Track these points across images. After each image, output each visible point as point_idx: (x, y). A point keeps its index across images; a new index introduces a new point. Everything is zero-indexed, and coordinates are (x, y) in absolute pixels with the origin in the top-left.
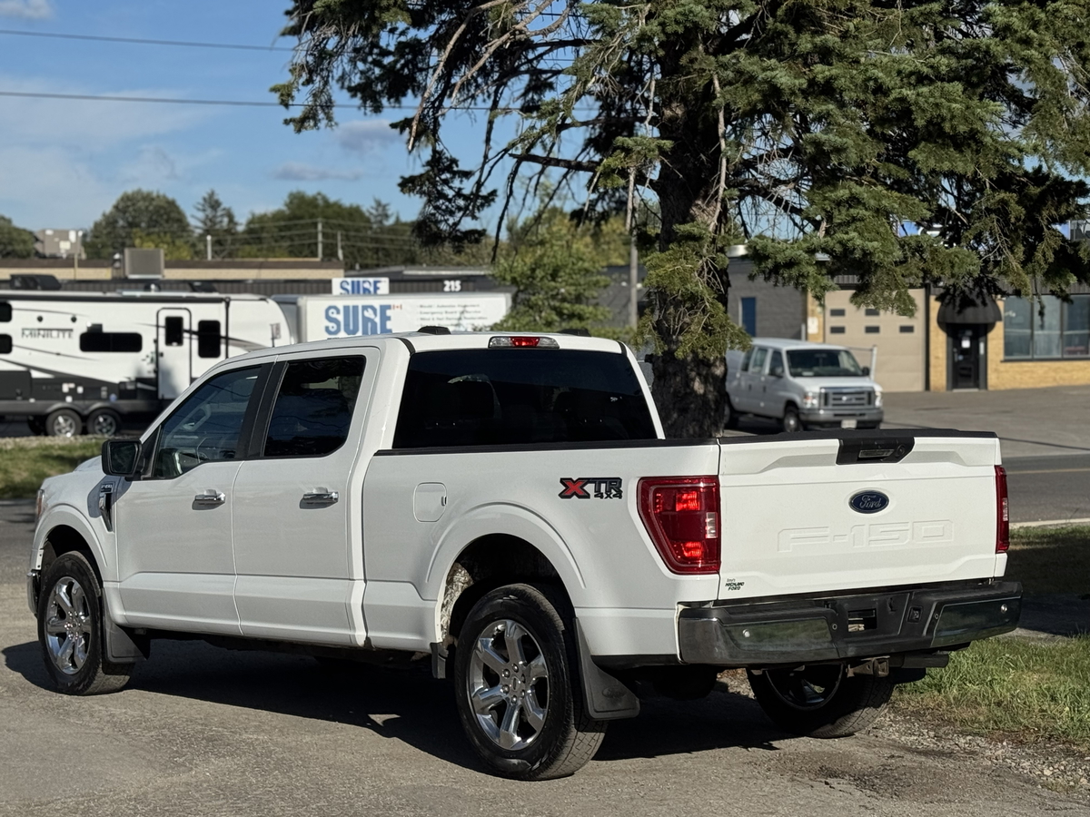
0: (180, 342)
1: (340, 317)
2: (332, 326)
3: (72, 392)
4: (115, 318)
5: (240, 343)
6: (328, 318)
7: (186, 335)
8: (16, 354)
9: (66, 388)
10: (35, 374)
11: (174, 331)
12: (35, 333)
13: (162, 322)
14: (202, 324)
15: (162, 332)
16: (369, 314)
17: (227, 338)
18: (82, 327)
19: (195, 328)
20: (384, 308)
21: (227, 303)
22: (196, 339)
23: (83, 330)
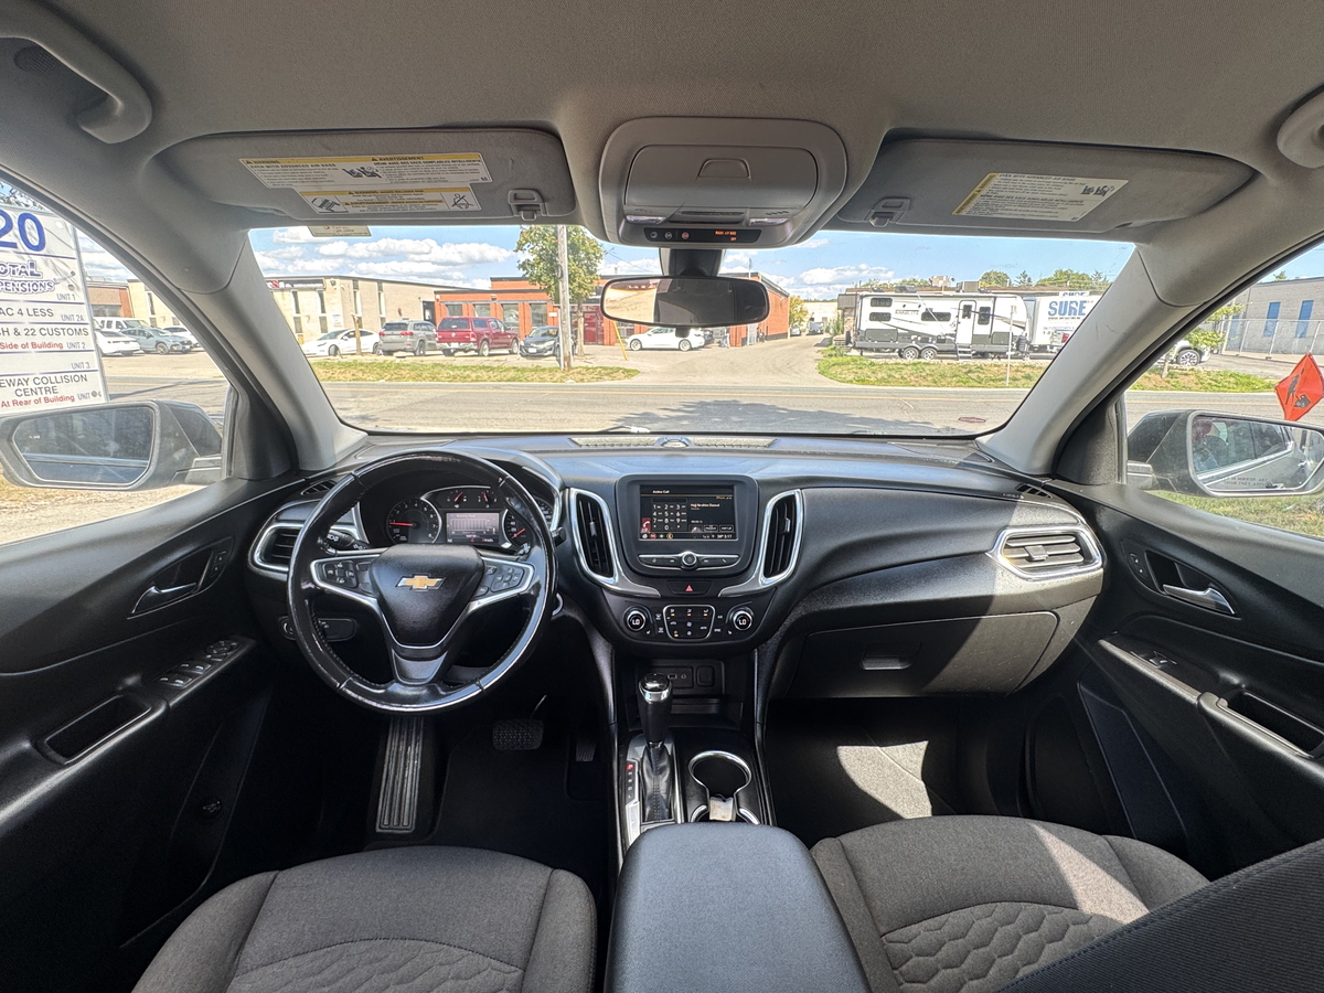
0: (969, 317)
1: (1057, 307)
2: (1052, 312)
3: (916, 339)
4: (938, 306)
5: (1002, 318)
6: (1051, 307)
7: (973, 314)
8: (892, 322)
9: (913, 337)
10: (900, 331)
11: (967, 311)
12: (902, 312)
13: (962, 307)
14: (982, 309)
15: (961, 312)
16: (1074, 305)
17: (993, 315)
18: (922, 310)
19: (978, 310)
20: (1083, 302)
21: (995, 298)
22: (977, 315)
23: (924, 311)
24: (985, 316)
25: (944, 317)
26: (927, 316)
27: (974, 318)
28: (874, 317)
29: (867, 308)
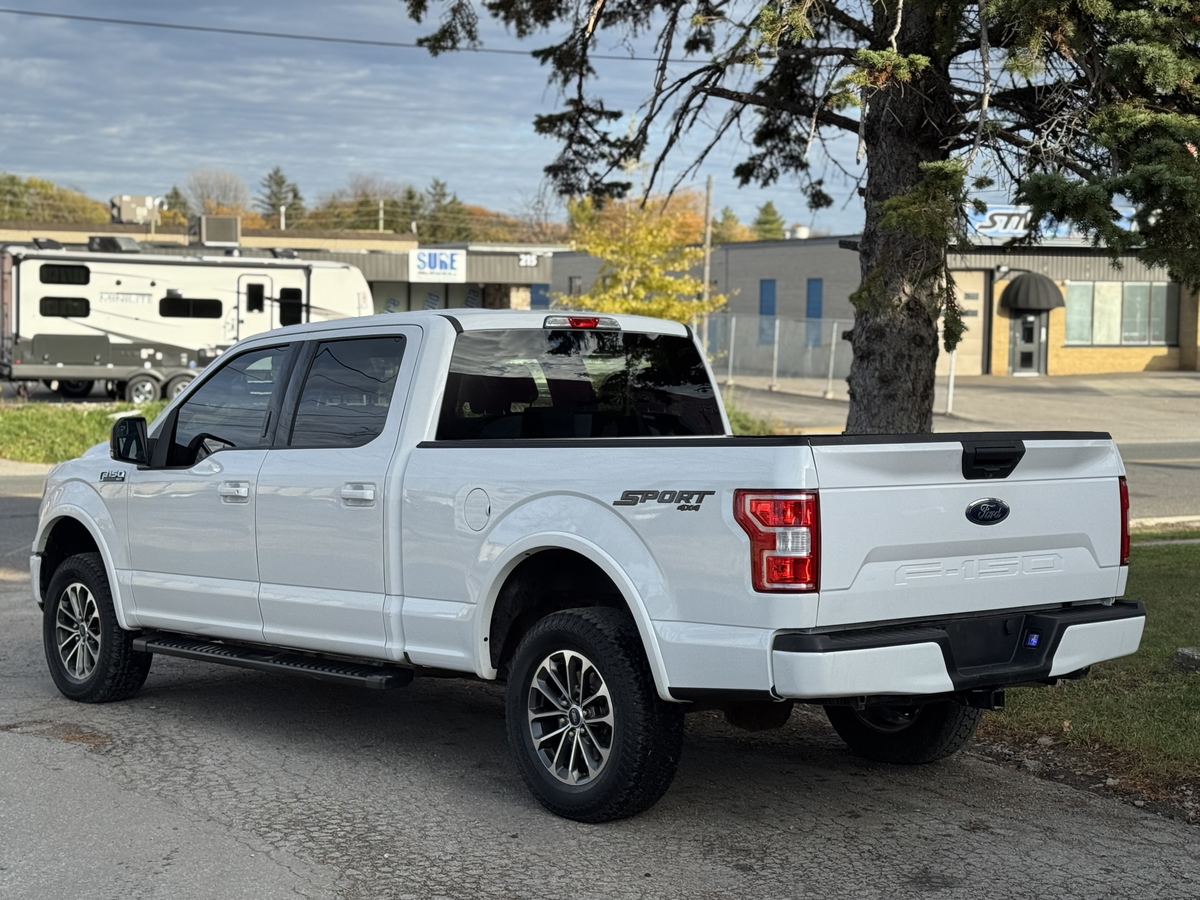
0: (260, 308)
3: (151, 358)
4: (193, 284)
5: (323, 311)
7: (267, 303)
8: (93, 318)
9: (145, 353)
10: (113, 340)
11: (255, 298)
12: (114, 296)
13: (244, 289)
14: (285, 292)
15: (244, 299)
17: (308, 306)
18: (160, 293)
19: (277, 295)
21: (308, 270)
22: (277, 305)
23: (164, 295)
24: (292, 305)
25: (209, 309)
26: (174, 306)
27: (272, 312)
28: (50, 307)
29: (32, 287)
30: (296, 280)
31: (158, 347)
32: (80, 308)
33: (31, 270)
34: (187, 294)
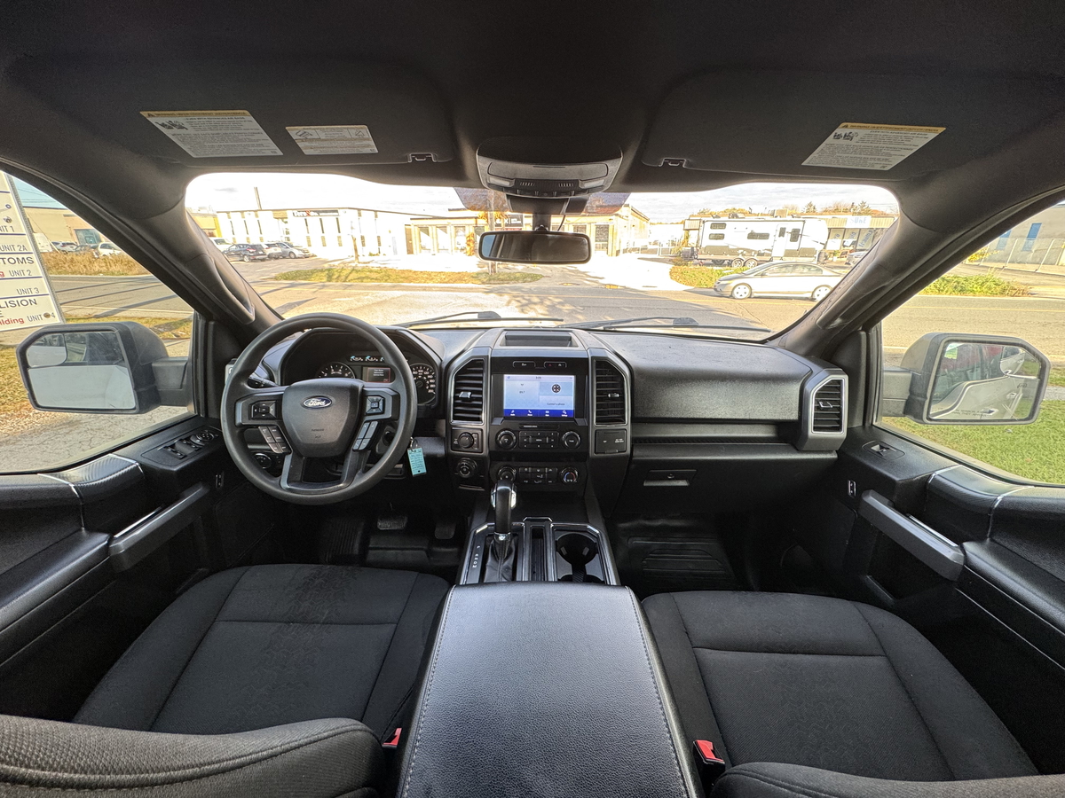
3: (742, 253)
13: (778, 229)
14: (793, 230)
15: (778, 232)
17: (802, 235)
19: (790, 231)
21: (804, 222)
22: (790, 235)
23: (749, 232)
27: (788, 236)
29: (708, 230)
30: (798, 225)
31: (744, 249)
32: (721, 237)
33: (708, 225)
34: (757, 231)
